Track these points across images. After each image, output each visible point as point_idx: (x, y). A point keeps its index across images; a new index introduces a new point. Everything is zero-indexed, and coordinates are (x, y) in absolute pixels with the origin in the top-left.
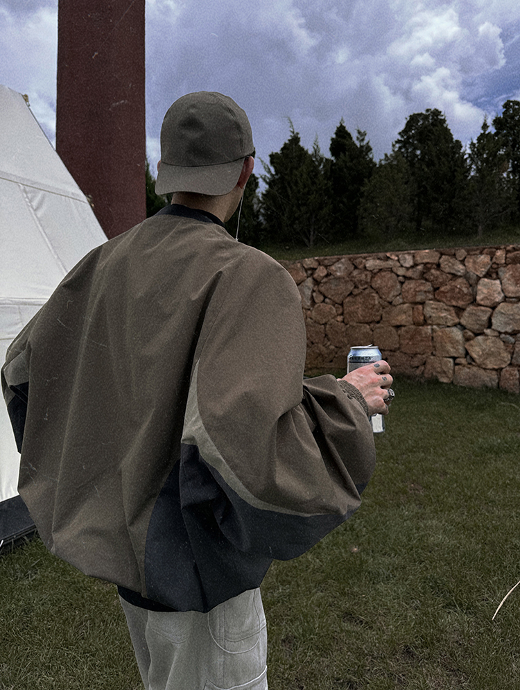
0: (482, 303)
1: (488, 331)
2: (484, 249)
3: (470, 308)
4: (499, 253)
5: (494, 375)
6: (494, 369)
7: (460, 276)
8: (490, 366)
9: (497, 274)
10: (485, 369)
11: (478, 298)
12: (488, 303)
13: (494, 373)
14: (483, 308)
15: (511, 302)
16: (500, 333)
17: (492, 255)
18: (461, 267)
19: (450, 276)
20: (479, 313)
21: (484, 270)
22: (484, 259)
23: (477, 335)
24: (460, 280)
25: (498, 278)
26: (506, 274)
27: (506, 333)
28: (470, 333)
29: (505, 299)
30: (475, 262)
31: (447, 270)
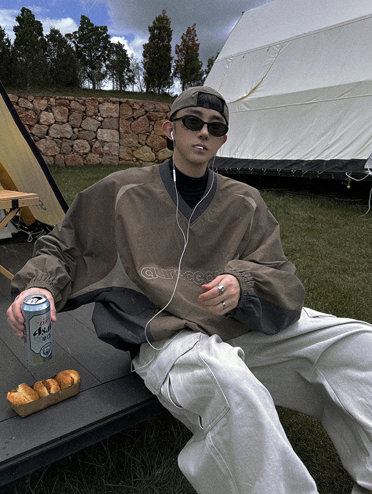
0: (43, 123)
1: (47, 137)
2: (44, 97)
3: (37, 125)
4: (52, 100)
5: (52, 159)
6: (51, 156)
7: (31, 109)
8: (49, 154)
9: (51, 110)
10: (47, 156)
11: (41, 121)
12: (46, 123)
13: (52, 157)
14: (44, 126)
15: (59, 124)
16: (54, 138)
17: (48, 100)
18: (31, 105)
19: (25, 109)
20: (42, 128)
21: (44, 108)
22: (44, 102)
23: (41, 139)
24: (31, 111)
25: (52, 112)
26: (56, 110)
27: (57, 138)
28: (37, 138)
29: (55, 122)
30: (38, 103)
31: (23, 106)
